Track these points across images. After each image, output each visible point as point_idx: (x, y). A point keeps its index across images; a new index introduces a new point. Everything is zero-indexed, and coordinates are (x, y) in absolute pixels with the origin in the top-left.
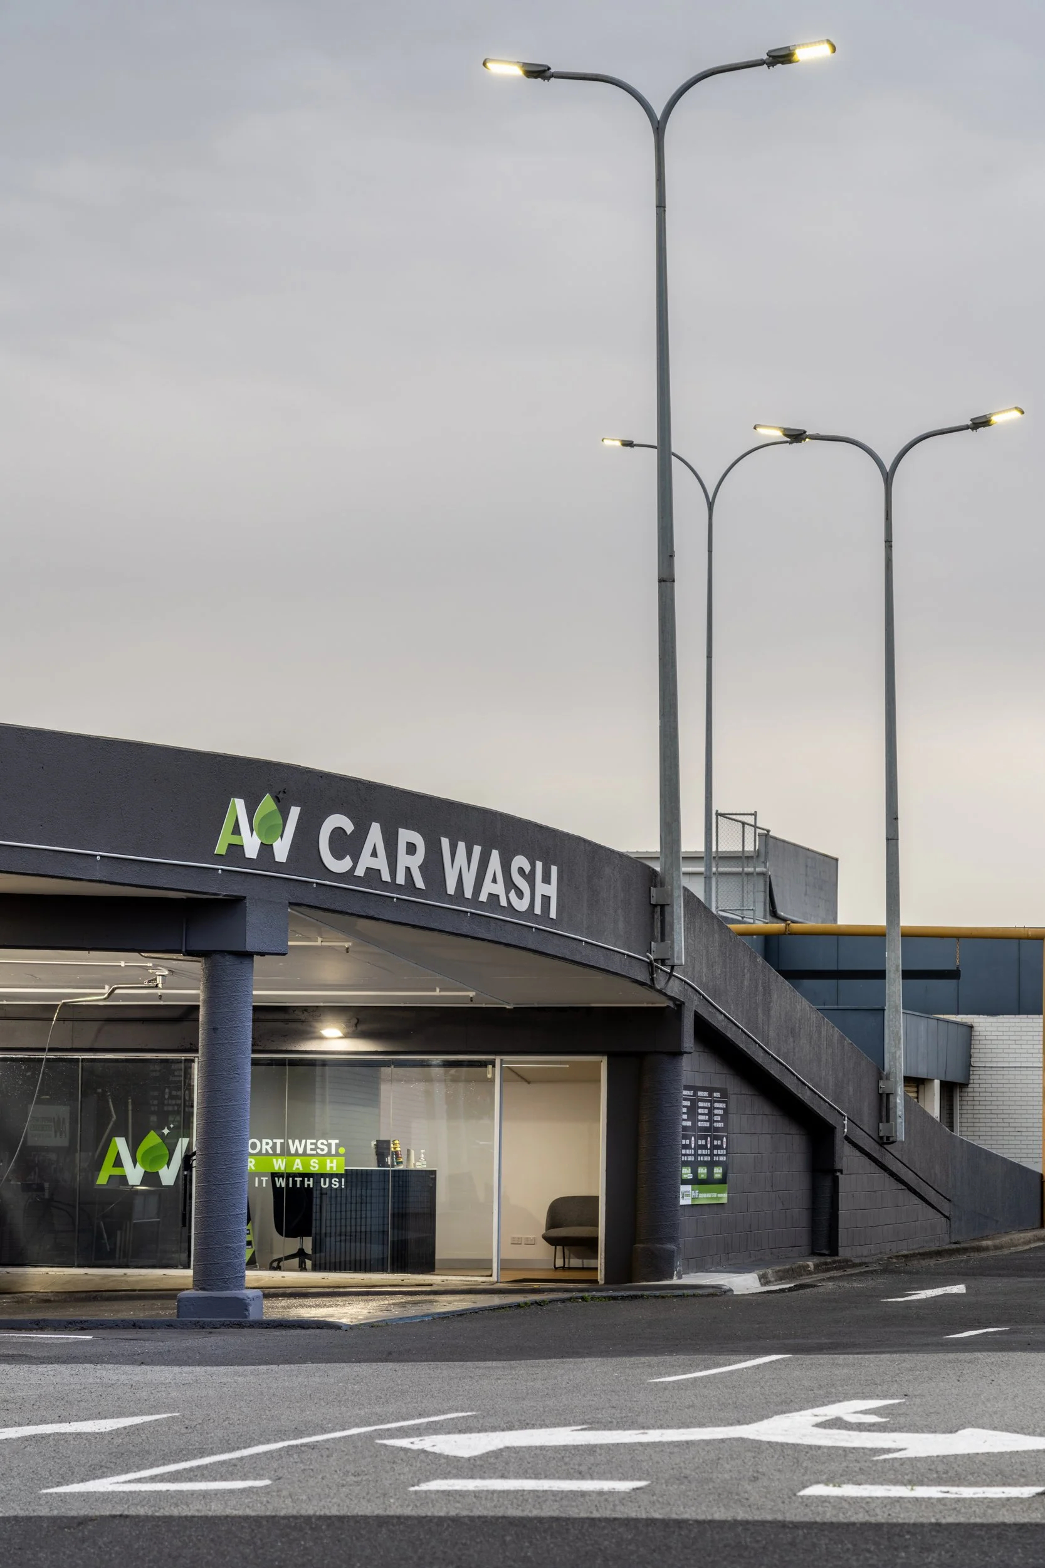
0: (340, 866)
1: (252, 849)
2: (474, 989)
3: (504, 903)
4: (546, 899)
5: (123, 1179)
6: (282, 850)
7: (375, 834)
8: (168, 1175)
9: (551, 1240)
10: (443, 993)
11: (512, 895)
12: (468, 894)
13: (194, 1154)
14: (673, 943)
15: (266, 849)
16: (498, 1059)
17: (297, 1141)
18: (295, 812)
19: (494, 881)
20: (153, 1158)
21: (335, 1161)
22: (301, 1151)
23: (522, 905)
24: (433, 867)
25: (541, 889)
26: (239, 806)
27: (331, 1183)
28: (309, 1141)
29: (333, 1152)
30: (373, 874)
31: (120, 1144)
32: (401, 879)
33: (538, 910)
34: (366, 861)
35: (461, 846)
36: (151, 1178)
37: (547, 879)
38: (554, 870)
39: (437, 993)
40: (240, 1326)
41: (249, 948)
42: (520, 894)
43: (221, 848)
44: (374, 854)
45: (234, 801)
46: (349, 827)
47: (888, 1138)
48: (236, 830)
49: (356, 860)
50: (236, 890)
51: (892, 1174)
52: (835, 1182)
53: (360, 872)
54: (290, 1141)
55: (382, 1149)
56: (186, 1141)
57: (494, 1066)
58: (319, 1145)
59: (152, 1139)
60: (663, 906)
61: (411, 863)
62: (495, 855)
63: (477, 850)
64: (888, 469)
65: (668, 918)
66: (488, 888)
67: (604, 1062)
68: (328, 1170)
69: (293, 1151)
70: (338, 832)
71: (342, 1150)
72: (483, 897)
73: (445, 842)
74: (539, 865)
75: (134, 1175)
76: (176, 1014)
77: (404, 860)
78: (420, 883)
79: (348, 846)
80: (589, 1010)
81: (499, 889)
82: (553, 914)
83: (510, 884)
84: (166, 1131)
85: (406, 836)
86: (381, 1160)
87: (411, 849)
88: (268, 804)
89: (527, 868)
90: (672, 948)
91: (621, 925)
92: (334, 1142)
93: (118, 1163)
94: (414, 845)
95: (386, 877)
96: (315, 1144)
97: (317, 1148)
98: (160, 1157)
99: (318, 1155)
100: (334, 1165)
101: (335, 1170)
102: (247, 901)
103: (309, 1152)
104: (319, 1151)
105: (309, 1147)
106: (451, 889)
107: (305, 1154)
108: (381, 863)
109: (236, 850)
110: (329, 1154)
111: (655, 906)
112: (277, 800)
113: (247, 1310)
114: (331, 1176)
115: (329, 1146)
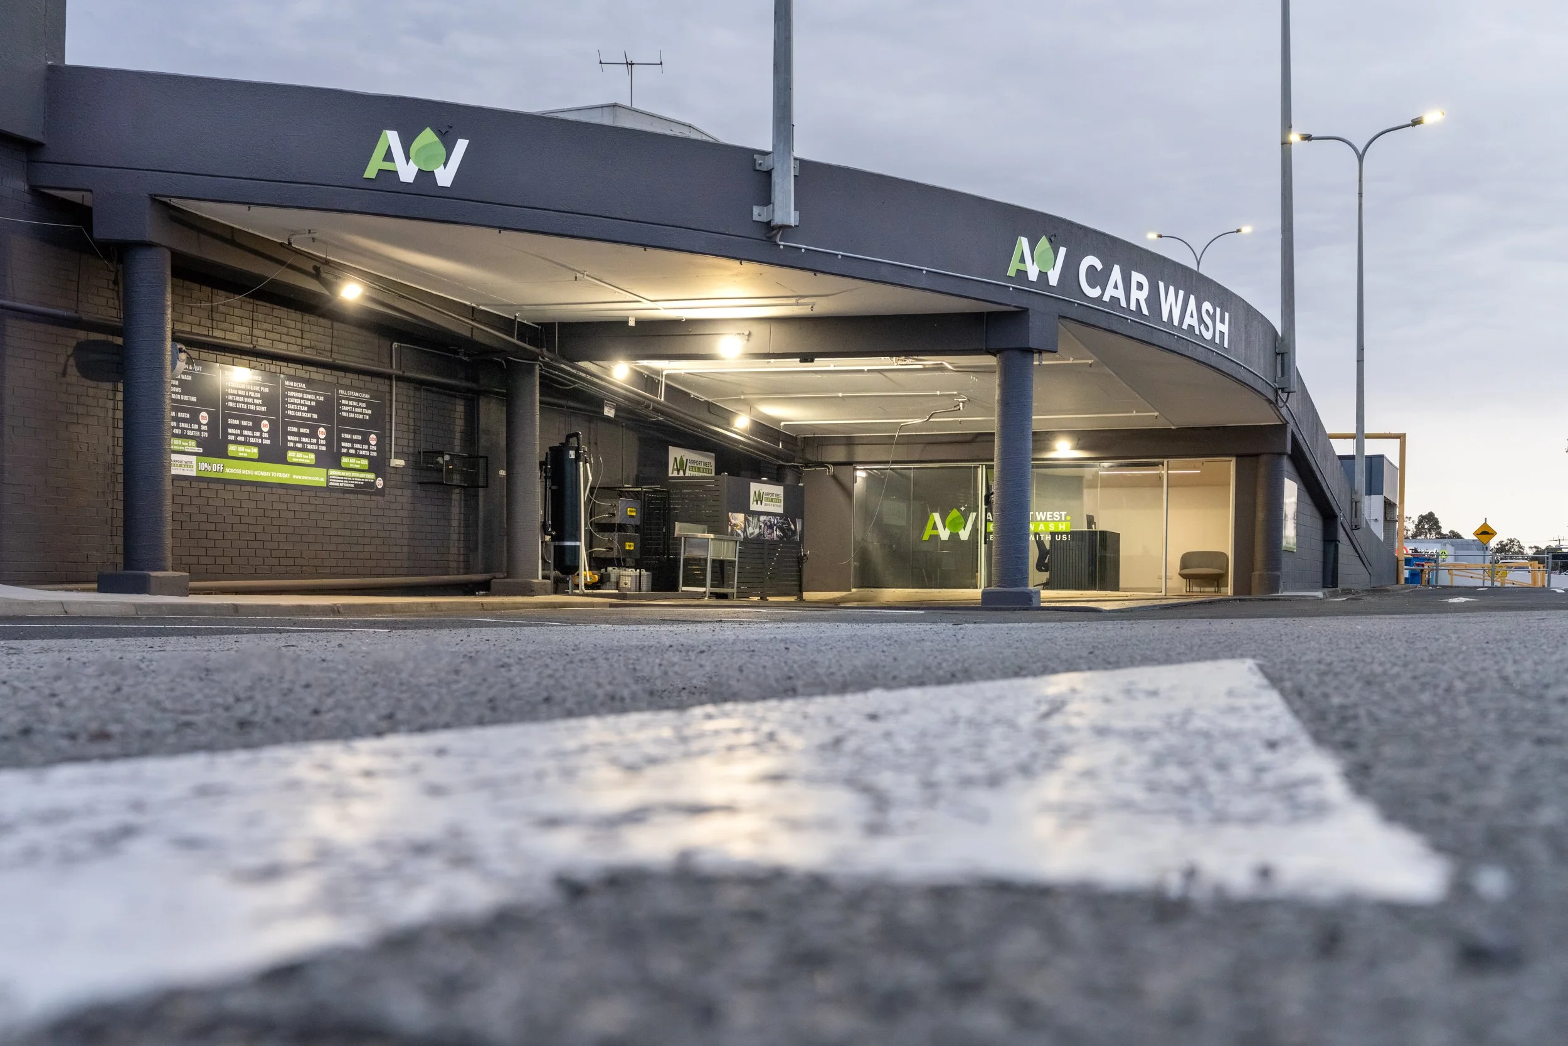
0: (1094, 293)
1: (1033, 276)
2: (1158, 411)
3: (1197, 332)
4: (1222, 333)
5: (937, 537)
6: (1054, 278)
7: (1116, 273)
8: (964, 535)
9: (1184, 576)
10: (1138, 414)
11: (1202, 327)
12: (1176, 323)
13: (992, 493)
14: (1290, 376)
15: (1043, 275)
16: (1166, 461)
17: (1041, 513)
18: (1063, 251)
19: (1192, 316)
20: (955, 525)
21: (1064, 525)
22: (1043, 519)
23: (1208, 335)
24: (1154, 300)
25: (1220, 327)
26: (1024, 242)
27: (1061, 538)
28: (1048, 513)
29: (1063, 519)
30: (1115, 300)
31: (936, 517)
32: (1133, 307)
33: (1217, 341)
34: (1110, 292)
35: (1172, 289)
36: (954, 536)
37: (1222, 321)
38: (1227, 315)
39: (1134, 414)
40: (1027, 609)
41: (1031, 345)
42: (1207, 328)
43: (1011, 272)
44: (1116, 287)
45: (1020, 240)
46: (1099, 266)
47: (1356, 526)
48: (1022, 260)
49: (1103, 290)
50: (1023, 302)
51: (1354, 547)
52: (1337, 546)
53: (1106, 298)
54: (1037, 513)
55: (1091, 521)
56: (974, 514)
57: (1163, 465)
58: (1054, 515)
59: (954, 513)
60: (1282, 354)
61: (1140, 296)
62: (1192, 298)
63: (1181, 293)
64: (1361, 152)
65: (1286, 361)
66: (1188, 320)
67: (1232, 464)
68: (1060, 530)
69: (1039, 519)
70: (1092, 268)
71: (1068, 518)
72: (1185, 327)
73: (1161, 285)
74: (1218, 310)
75: (944, 534)
76: (969, 438)
77: (1135, 294)
78: (1145, 311)
79: (1098, 278)
80: (1225, 428)
81: (1194, 322)
82: (1226, 345)
83: (1201, 320)
84: (963, 509)
85: (1137, 277)
86: (1089, 527)
87: (1140, 286)
88: (1043, 243)
89: (1211, 312)
90: (1289, 380)
91: (1262, 361)
92: (1064, 513)
93: (935, 527)
94: (1142, 284)
95: (1123, 304)
96: (1052, 515)
97: (1053, 517)
98: (960, 524)
99: (1054, 521)
100: (1064, 527)
101: (1064, 530)
102: (1030, 311)
103: (1048, 519)
104: (1055, 519)
105: (1048, 516)
106: (1165, 319)
107: (1046, 520)
108: (1120, 294)
109: (1022, 274)
110: (1060, 520)
111: (1278, 354)
112: (1050, 241)
113: (1032, 601)
114: (1062, 533)
115: (1061, 515)
